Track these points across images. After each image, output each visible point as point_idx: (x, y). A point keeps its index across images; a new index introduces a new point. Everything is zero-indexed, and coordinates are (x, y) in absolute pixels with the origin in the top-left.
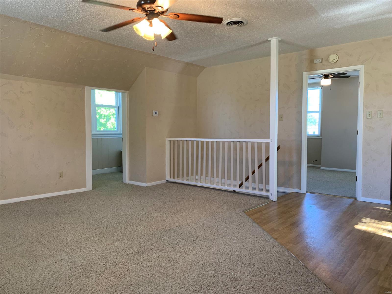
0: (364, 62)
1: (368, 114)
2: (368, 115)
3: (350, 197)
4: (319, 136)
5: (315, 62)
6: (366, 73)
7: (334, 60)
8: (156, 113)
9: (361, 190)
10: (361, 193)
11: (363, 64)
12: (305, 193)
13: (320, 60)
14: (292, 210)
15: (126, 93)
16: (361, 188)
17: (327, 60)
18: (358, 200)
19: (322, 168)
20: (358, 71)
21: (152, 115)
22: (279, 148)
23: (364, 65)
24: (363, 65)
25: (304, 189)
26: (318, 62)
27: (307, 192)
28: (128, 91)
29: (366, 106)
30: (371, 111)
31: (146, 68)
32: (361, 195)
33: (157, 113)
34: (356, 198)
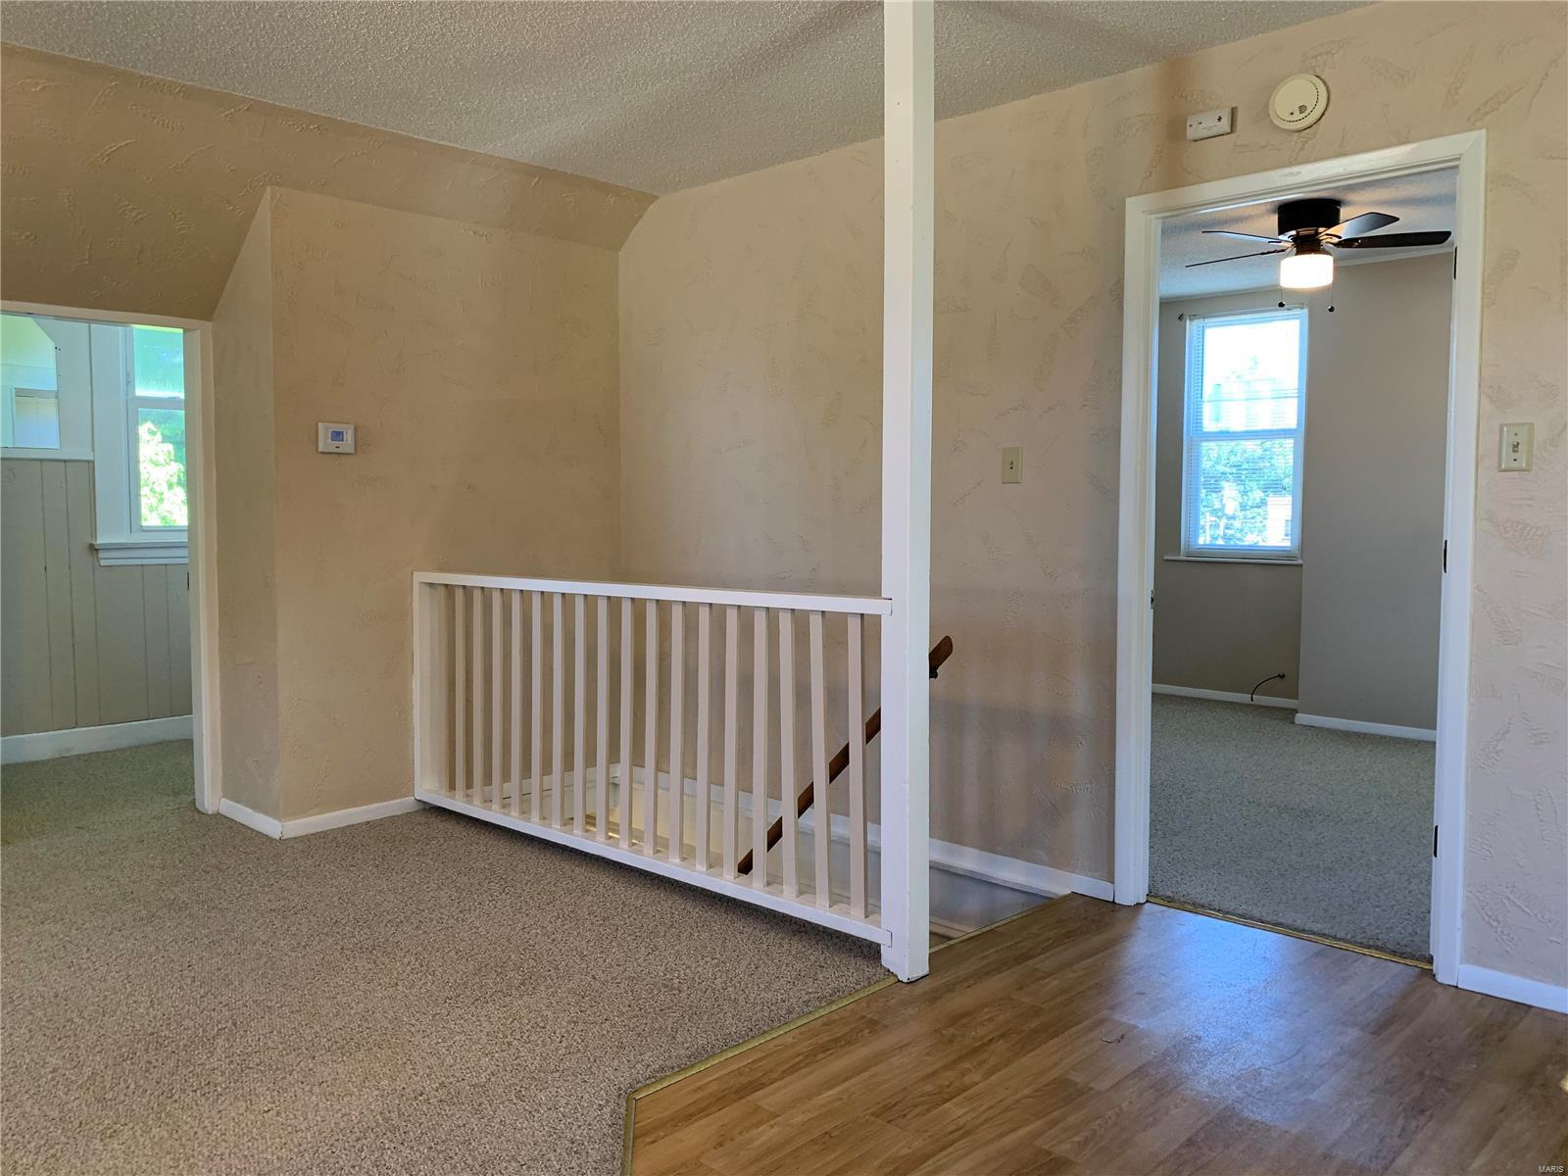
0: (1487, 113)
1: (1508, 439)
2: (1506, 450)
3: (1394, 953)
4: (1297, 552)
5: (1191, 133)
6: (1496, 179)
7: (1302, 109)
8: (338, 436)
9: (1459, 918)
10: (1459, 935)
11: (1478, 124)
12: (1139, 905)
13: (1220, 119)
14: (967, 1080)
15: (199, 331)
16: (1459, 908)
17: (1263, 113)
18: (1440, 978)
19: (1302, 718)
20: (1449, 168)
21: (317, 448)
22: (938, 656)
23: (1484, 131)
24: (1480, 131)
25: (1131, 883)
26: (1210, 128)
27: (1153, 896)
28: (209, 320)
29: (1493, 391)
30: (1532, 425)
31: (268, 188)
32: (1458, 950)
33: (349, 436)
34: (1430, 960)
